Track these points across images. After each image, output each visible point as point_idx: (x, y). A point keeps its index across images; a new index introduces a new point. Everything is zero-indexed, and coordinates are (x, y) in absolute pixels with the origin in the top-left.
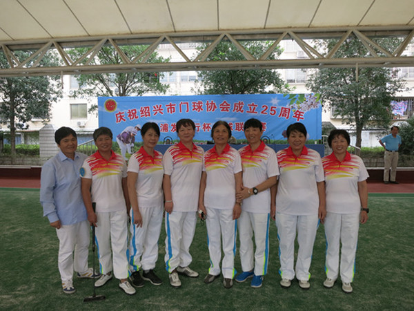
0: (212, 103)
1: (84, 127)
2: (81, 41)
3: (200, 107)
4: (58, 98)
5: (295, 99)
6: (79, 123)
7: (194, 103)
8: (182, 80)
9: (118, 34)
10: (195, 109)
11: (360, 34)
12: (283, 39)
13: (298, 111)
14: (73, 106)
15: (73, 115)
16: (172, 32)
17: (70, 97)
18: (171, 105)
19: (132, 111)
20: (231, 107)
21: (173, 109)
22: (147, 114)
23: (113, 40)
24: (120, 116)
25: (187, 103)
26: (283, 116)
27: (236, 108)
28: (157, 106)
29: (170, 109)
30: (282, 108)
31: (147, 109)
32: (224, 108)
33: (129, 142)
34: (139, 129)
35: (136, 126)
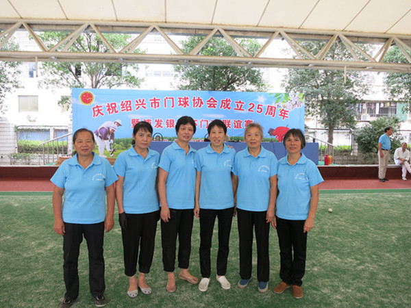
0: (199, 99)
1: (35, 121)
2: (57, 25)
3: (186, 103)
5: (280, 98)
6: (29, 118)
7: (180, 99)
9: (102, 20)
10: (180, 104)
11: (345, 38)
13: (283, 110)
14: (21, 98)
15: (22, 108)
16: (162, 22)
18: (155, 99)
19: (111, 104)
20: (218, 104)
21: (157, 104)
22: (129, 108)
23: (96, 26)
24: (98, 110)
25: (173, 99)
26: (269, 114)
27: (223, 104)
28: (140, 100)
29: (153, 104)
30: (269, 106)
31: (129, 103)
32: (211, 104)
33: (108, 139)
34: (119, 125)
35: (117, 121)
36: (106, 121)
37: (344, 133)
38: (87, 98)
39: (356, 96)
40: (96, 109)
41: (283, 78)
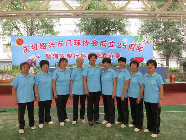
1: (11, 57)
3: (79, 43)
5: (137, 39)
6: (8, 55)
7: (75, 41)
8: (66, 32)
10: (75, 44)
13: (139, 46)
17: (3, 40)
18: (60, 42)
19: (34, 45)
20: (99, 44)
21: (61, 44)
22: (44, 47)
24: (26, 49)
25: (71, 41)
26: (130, 49)
27: (102, 44)
28: (51, 42)
29: (59, 44)
30: (130, 44)
31: (44, 44)
32: (94, 44)
33: (32, 66)
35: (37, 55)
36: (31, 55)
37: (174, 60)
38: (20, 42)
39: (183, 38)
41: (138, 29)
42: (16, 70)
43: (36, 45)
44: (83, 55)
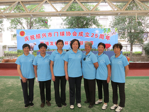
0: (69, 32)
3: (63, 34)
4: (3, 31)
5: (106, 30)
6: (15, 43)
7: (61, 32)
10: (61, 35)
12: (101, 2)
13: (107, 36)
15: (12, 39)
18: (50, 33)
19: (32, 36)
20: (78, 34)
21: (51, 35)
22: (39, 37)
23: (22, 2)
25: (58, 32)
26: (101, 38)
27: (80, 34)
28: (44, 34)
29: (49, 35)
30: (101, 35)
31: (39, 35)
32: (74, 34)
33: (31, 50)
34: (35, 44)
35: (34, 43)
36: (30, 43)
40: (26, 38)
41: (110, 23)
42: (20, 53)
43: (34, 36)
44: (66, 43)
